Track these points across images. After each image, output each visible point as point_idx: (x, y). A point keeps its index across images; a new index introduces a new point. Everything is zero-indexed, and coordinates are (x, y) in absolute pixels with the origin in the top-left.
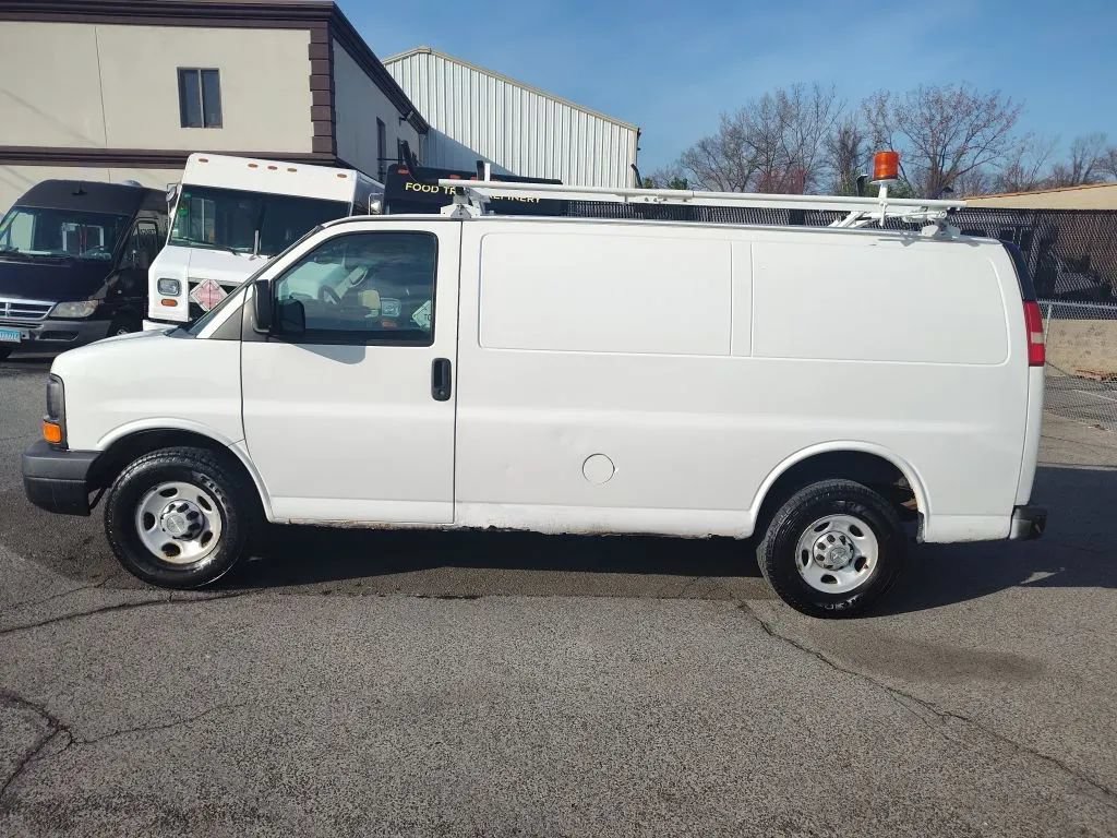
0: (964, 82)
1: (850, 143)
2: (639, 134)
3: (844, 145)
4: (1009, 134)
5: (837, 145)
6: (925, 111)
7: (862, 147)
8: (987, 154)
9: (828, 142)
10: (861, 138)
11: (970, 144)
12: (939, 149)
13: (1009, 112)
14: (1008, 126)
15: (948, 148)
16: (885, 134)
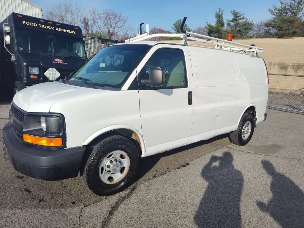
0: (113, 9)
1: (86, 22)
2: (42, 10)
3: (85, 21)
4: (125, 24)
5: (83, 21)
6: (105, 16)
7: (89, 23)
8: (120, 29)
9: (81, 20)
10: (89, 20)
11: (116, 26)
12: (110, 26)
13: (124, 19)
14: (124, 22)
15: (112, 26)
16: (96, 20)
